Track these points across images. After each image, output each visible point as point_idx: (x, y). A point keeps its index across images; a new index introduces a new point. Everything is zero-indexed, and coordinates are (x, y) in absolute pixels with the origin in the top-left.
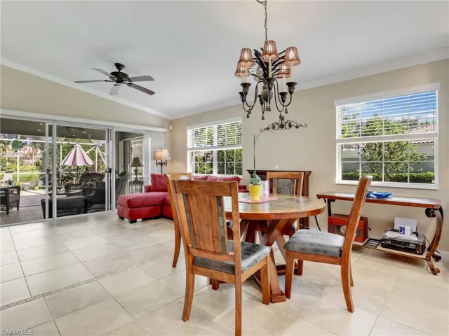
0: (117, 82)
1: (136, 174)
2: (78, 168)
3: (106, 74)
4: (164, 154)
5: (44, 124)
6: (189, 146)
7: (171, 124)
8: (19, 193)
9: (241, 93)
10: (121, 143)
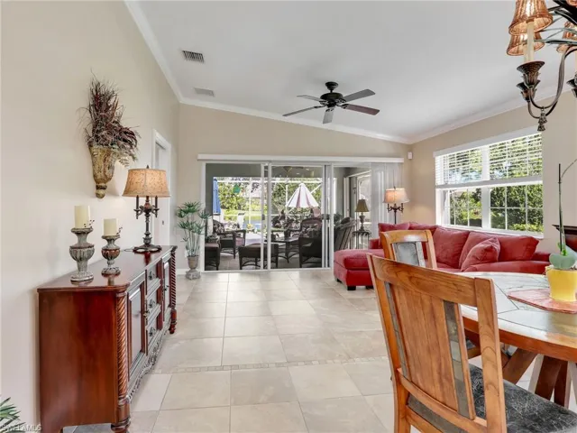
0: (329, 106)
1: (362, 221)
2: (303, 211)
3: (316, 99)
4: (400, 195)
5: (260, 165)
6: (439, 181)
7: (411, 151)
8: (244, 236)
9: (521, 85)
10: (346, 180)
